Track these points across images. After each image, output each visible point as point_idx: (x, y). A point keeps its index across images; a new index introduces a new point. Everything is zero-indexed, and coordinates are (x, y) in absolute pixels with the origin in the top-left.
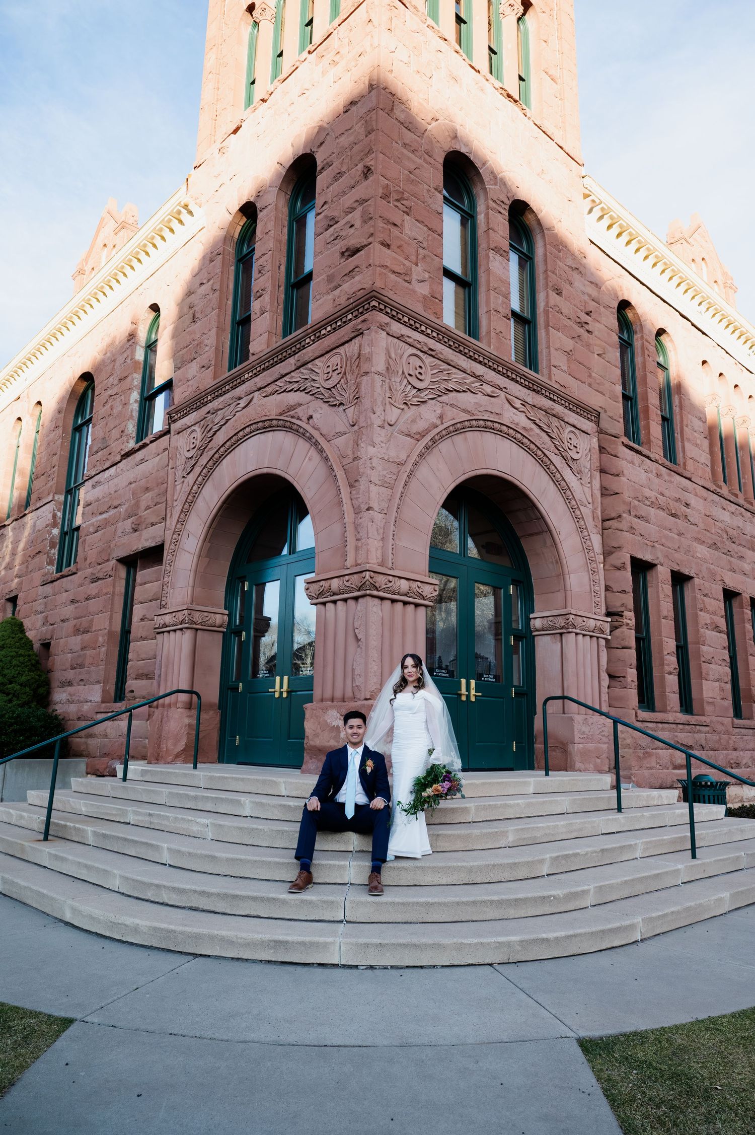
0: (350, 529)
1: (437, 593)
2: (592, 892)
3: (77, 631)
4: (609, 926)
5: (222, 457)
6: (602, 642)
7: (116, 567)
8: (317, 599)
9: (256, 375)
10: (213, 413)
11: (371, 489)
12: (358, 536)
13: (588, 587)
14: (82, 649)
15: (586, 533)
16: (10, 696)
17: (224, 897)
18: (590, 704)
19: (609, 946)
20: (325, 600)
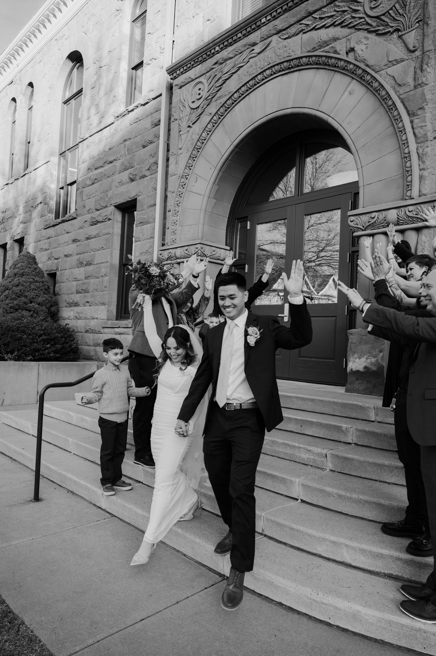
3: (81, 264)
5: (235, 102)
7: (114, 212)
8: (364, 230)
9: (275, 18)
10: (221, 64)
12: (422, 166)
14: (86, 278)
16: (32, 312)
20: (374, 231)
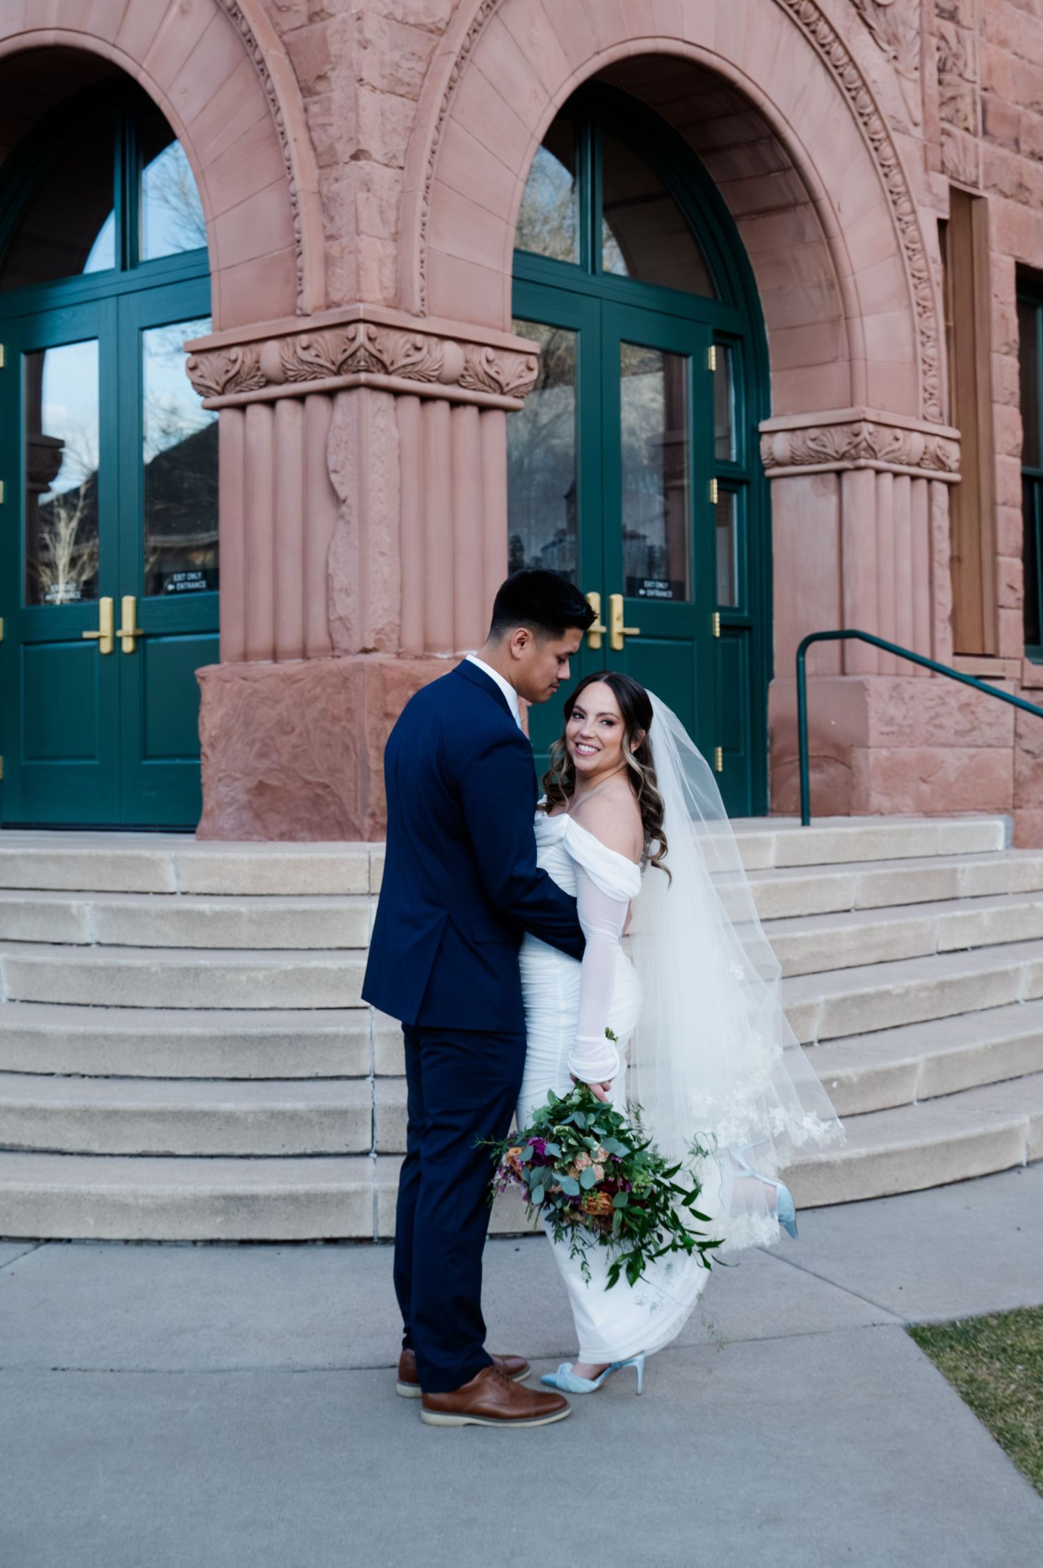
0: (308, 210)
1: (534, 375)
2: (920, 1071)
4: (961, 1134)
6: (941, 491)
8: (222, 393)
11: (362, 101)
12: (331, 230)
13: (908, 350)
15: (906, 207)
17: (86, 1116)
18: (907, 645)
19: (958, 1176)
20: (243, 397)
